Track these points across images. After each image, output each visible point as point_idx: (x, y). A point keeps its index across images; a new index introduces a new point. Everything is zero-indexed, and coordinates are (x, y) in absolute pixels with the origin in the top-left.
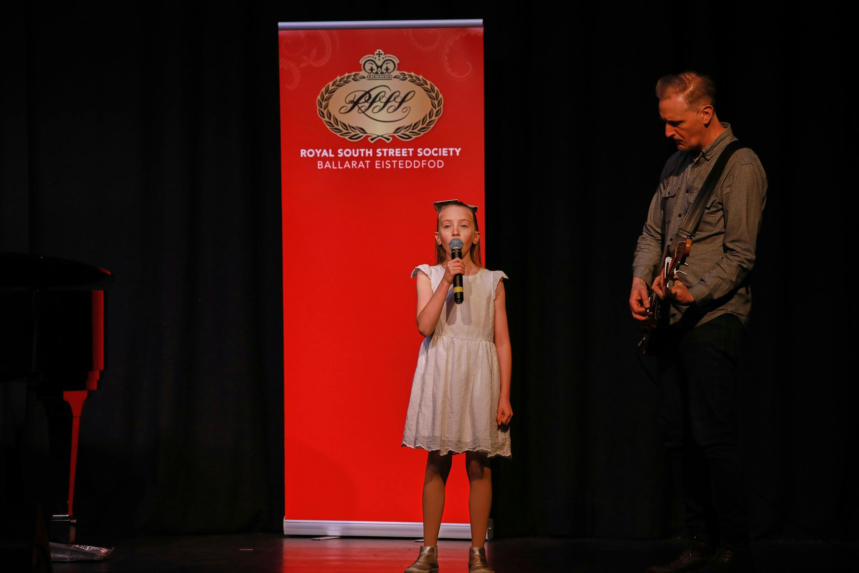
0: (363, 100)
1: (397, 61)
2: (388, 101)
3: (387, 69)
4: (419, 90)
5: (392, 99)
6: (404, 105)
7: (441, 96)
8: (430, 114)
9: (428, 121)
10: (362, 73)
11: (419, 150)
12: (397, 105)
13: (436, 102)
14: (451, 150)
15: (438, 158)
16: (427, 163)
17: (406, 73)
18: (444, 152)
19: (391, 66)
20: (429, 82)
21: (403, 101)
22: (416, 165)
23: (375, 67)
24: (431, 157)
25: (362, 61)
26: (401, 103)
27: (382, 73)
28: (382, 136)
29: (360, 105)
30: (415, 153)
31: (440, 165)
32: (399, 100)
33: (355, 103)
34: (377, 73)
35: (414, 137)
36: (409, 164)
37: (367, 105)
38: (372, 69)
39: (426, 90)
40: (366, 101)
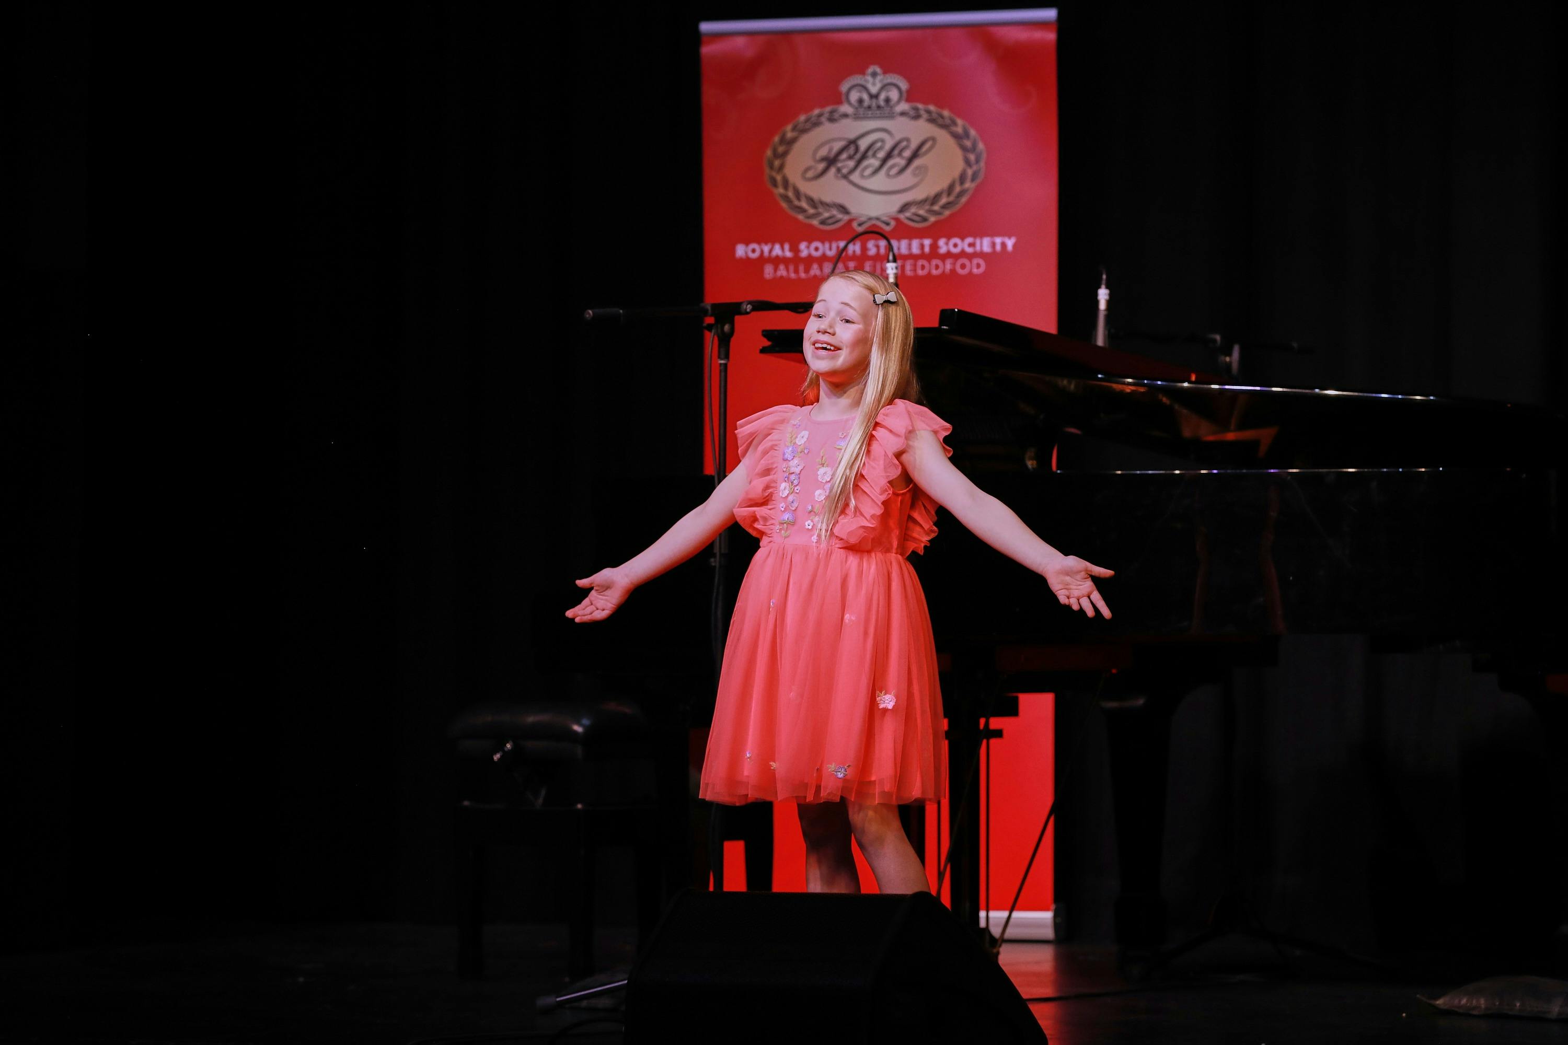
0: (844, 156)
1: (904, 85)
2: (889, 156)
3: (887, 100)
4: (943, 136)
5: (896, 152)
6: (917, 163)
7: (981, 146)
8: (962, 178)
9: (958, 189)
10: (845, 108)
11: (942, 242)
12: (903, 162)
13: (972, 157)
14: (998, 240)
15: (975, 255)
16: (954, 264)
17: (920, 106)
18: (985, 245)
19: (894, 95)
20: (960, 122)
21: (915, 155)
22: (936, 268)
23: (865, 97)
24: (963, 254)
25: (844, 87)
26: (910, 160)
27: (879, 107)
28: (878, 219)
29: (839, 165)
30: (934, 247)
31: (978, 268)
32: (907, 154)
33: (831, 161)
34: (869, 107)
35: (932, 219)
36: (923, 267)
37: (851, 164)
38: (861, 101)
39: (956, 136)
40: (850, 158)
